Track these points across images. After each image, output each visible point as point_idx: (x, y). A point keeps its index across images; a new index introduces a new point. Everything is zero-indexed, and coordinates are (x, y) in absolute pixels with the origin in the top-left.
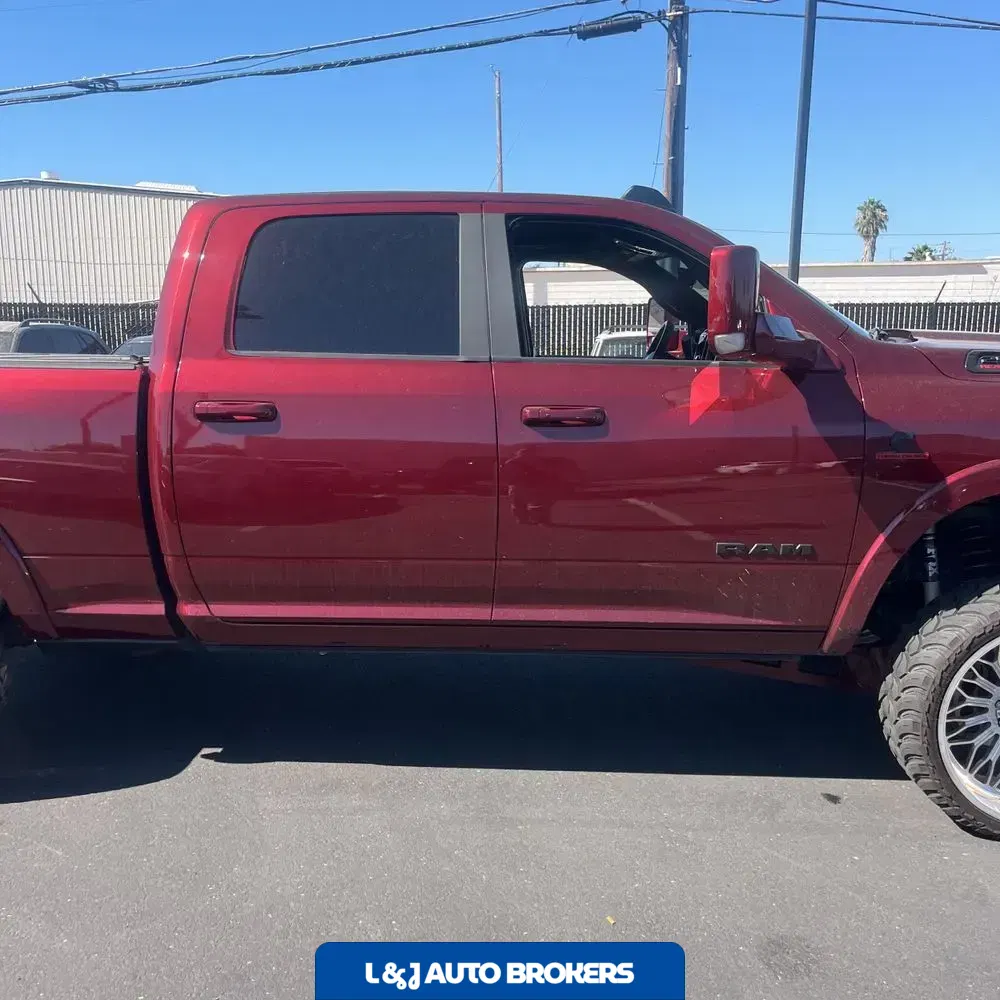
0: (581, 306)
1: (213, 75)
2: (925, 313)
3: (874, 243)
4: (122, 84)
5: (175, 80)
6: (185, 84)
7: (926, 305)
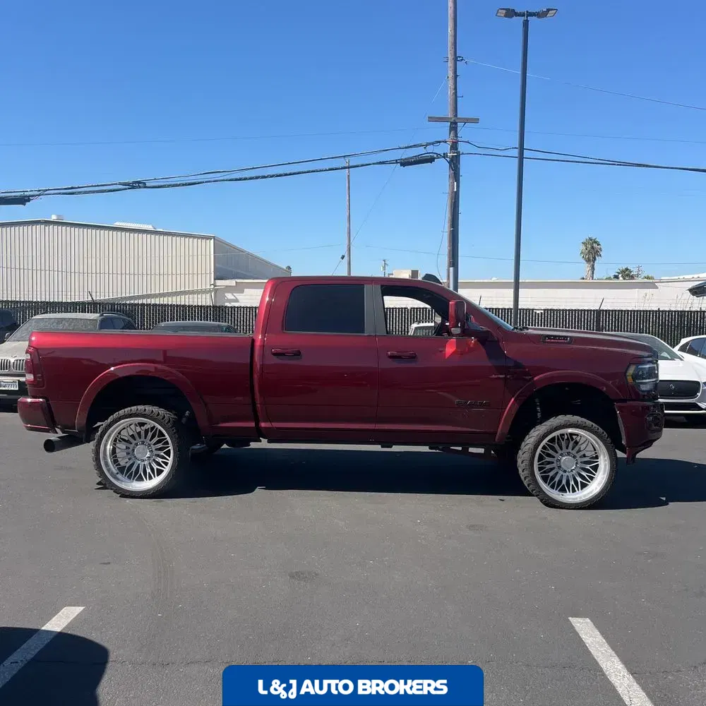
0: (402, 308)
1: (199, 181)
2: (594, 315)
3: (593, 265)
4: (147, 185)
5: (178, 183)
6: (183, 185)
7: (594, 311)
